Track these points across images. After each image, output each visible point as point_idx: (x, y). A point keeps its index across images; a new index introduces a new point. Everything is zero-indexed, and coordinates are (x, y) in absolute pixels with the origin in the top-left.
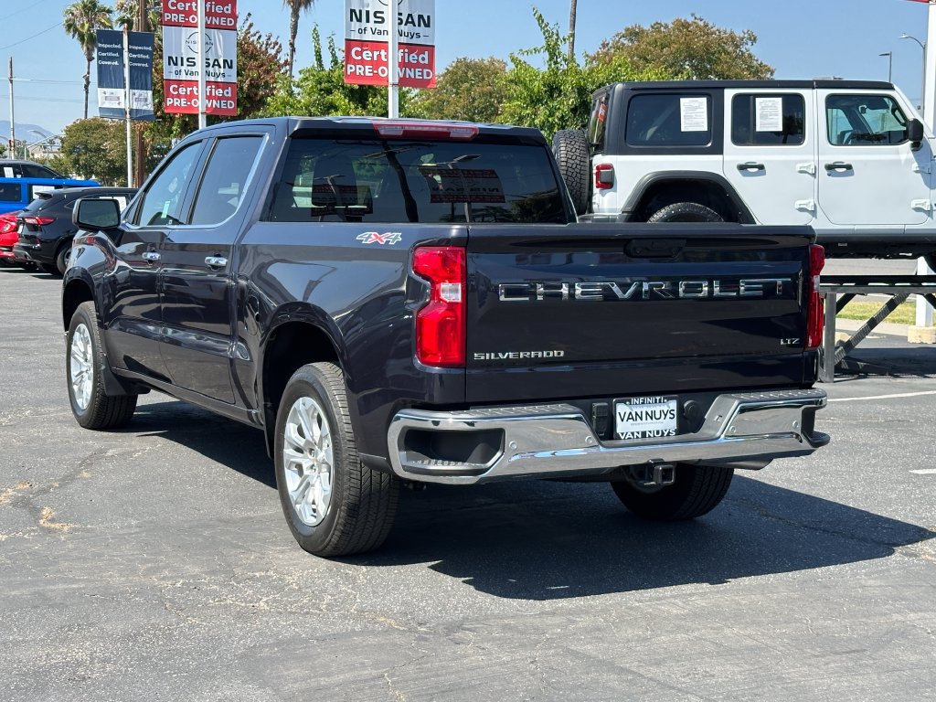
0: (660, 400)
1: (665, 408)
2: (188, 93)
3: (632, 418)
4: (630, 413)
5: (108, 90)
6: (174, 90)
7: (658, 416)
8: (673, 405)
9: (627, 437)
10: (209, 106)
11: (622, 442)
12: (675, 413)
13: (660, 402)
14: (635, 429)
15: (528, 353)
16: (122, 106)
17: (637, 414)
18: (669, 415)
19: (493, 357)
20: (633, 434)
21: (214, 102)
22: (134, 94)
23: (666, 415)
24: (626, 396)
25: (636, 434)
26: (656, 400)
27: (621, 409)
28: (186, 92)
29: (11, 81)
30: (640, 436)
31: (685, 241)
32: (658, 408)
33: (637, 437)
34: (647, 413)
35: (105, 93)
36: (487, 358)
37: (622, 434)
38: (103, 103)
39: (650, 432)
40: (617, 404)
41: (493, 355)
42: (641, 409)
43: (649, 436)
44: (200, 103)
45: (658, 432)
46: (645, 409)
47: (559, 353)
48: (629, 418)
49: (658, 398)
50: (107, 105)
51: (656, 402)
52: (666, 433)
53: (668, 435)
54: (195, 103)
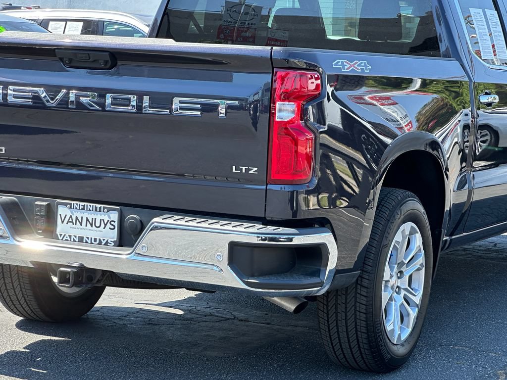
0: (100, 208)
1: (105, 218)
3: (72, 222)
4: (71, 217)
7: (98, 225)
8: (114, 216)
9: (65, 238)
11: (60, 242)
12: (116, 224)
13: (100, 211)
14: (73, 233)
17: (77, 218)
18: (109, 225)
20: (70, 236)
23: (105, 225)
24: (69, 198)
25: (73, 237)
26: (96, 208)
27: (62, 211)
30: (77, 240)
32: (99, 217)
33: (74, 241)
34: (87, 220)
37: (61, 235)
39: (88, 238)
40: (59, 206)
42: (82, 215)
43: (87, 242)
45: (95, 240)
46: (85, 215)
48: (68, 221)
49: (98, 206)
51: (96, 210)
52: (104, 242)
53: (106, 244)
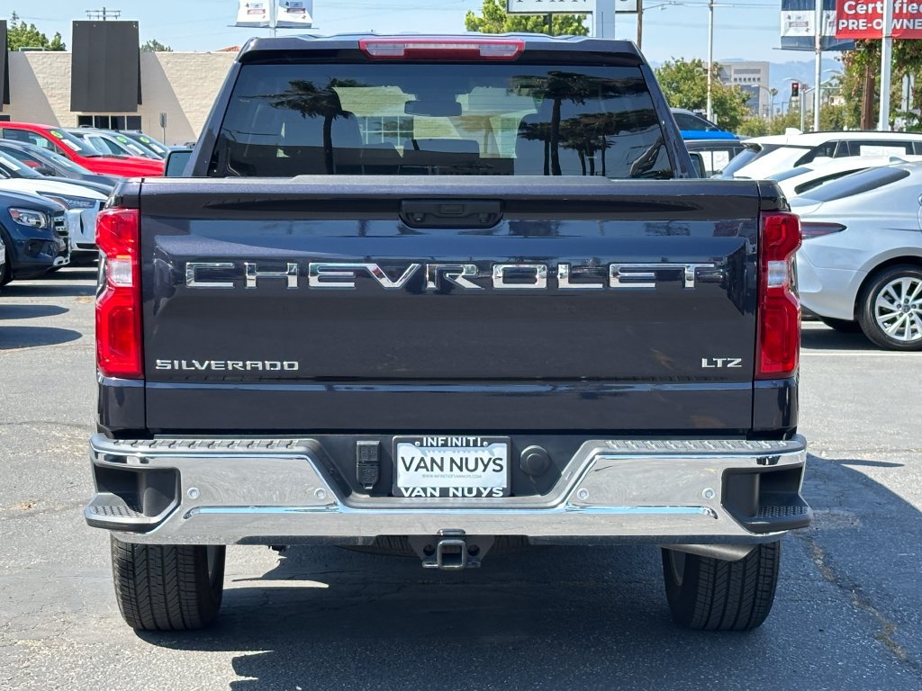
0: (475, 442)
1: (485, 455)
2: (870, 11)
3: (426, 467)
4: (422, 459)
5: (794, 14)
6: (850, 8)
7: (471, 466)
8: (500, 451)
9: (415, 493)
10: (898, 27)
11: (406, 501)
12: (504, 463)
13: (475, 445)
14: (428, 483)
15: (241, 364)
16: (811, 34)
17: (433, 461)
18: (491, 466)
19: (184, 367)
20: (424, 490)
21: (905, 21)
22: (828, 17)
23: (486, 466)
24: (415, 431)
25: (429, 491)
26: (468, 442)
27: (406, 451)
28: (867, 10)
29: (712, 9)
30: (437, 494)
31: (498, 204)
32: (471, 455)
33: (432, 496)
34: (452, 461)
35: (789, 18)
36: (177, 367)
37: (406, 489)
38: (786, 31)
39: (457, 489)
40: (399, 444)
41: (184, 363)
42: (442, 455)
43: (455, 496)
44: (884, 25)
45: (470, 491)
46: (448, 454)
47: (290, 366)
48: (419, 467)
49: (471, 438)
50: (792, 33)
51: (468, 445)
52: (485, 493)
53: (490, 495)
54: (878, 24)
